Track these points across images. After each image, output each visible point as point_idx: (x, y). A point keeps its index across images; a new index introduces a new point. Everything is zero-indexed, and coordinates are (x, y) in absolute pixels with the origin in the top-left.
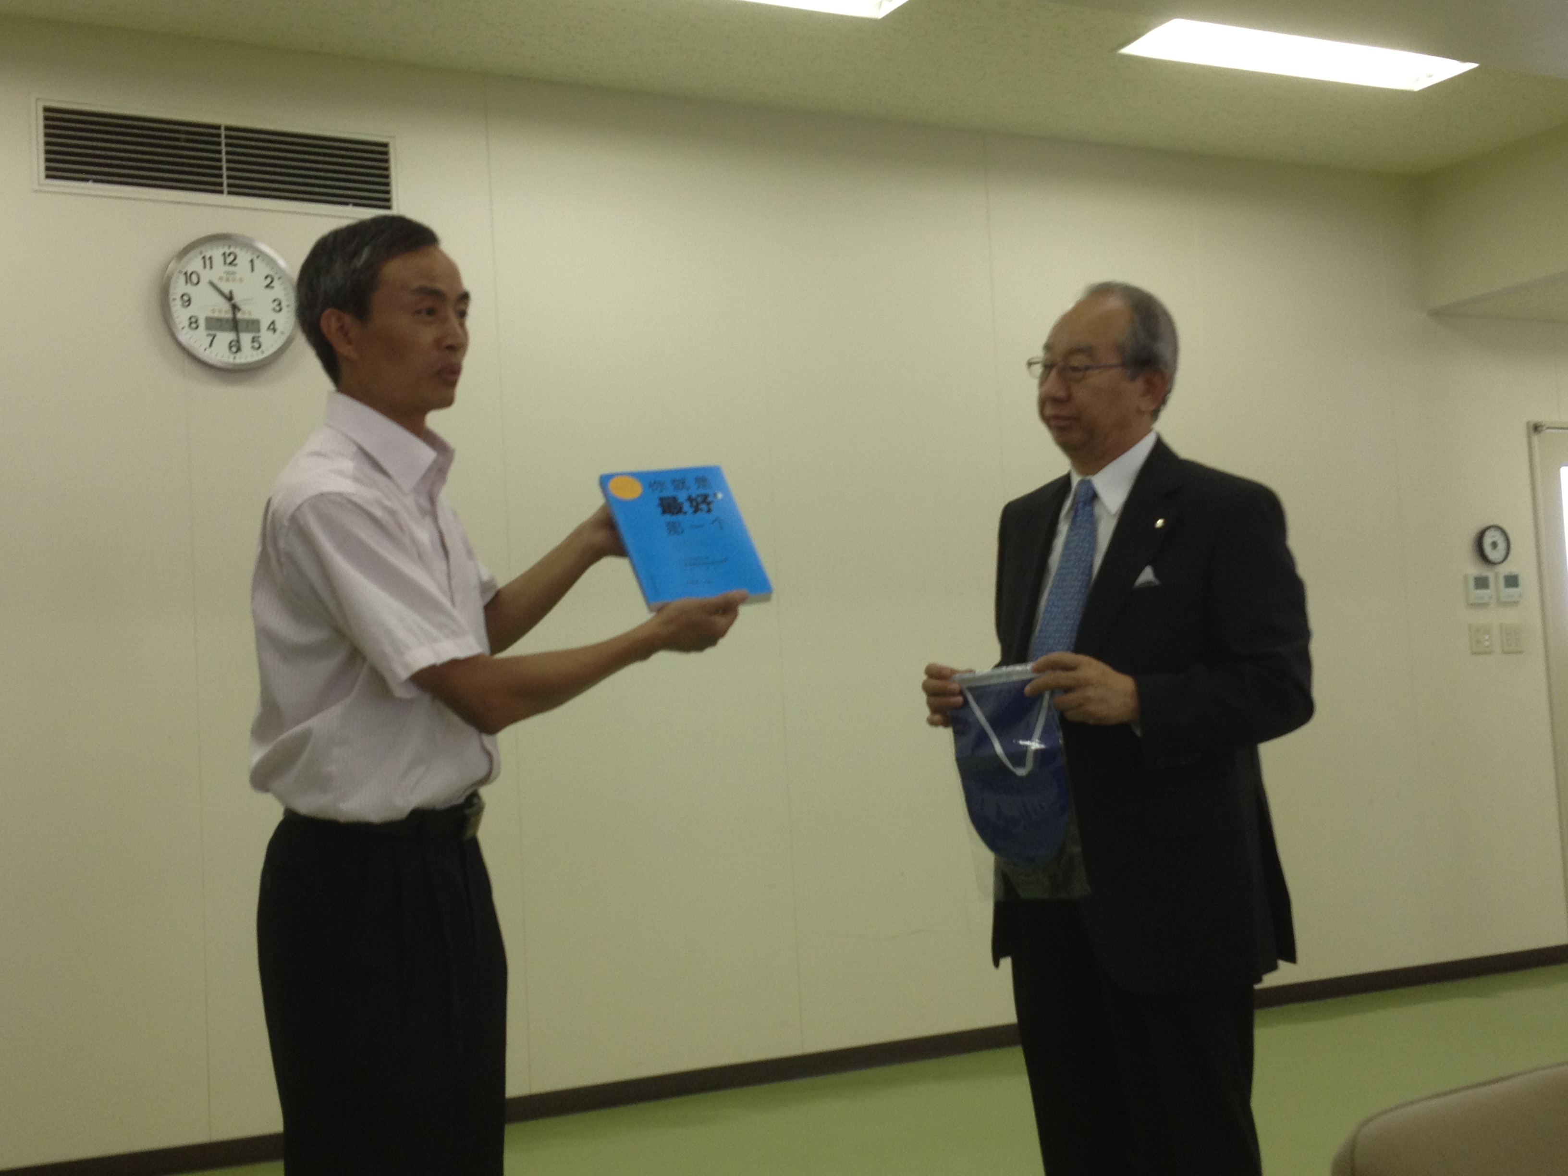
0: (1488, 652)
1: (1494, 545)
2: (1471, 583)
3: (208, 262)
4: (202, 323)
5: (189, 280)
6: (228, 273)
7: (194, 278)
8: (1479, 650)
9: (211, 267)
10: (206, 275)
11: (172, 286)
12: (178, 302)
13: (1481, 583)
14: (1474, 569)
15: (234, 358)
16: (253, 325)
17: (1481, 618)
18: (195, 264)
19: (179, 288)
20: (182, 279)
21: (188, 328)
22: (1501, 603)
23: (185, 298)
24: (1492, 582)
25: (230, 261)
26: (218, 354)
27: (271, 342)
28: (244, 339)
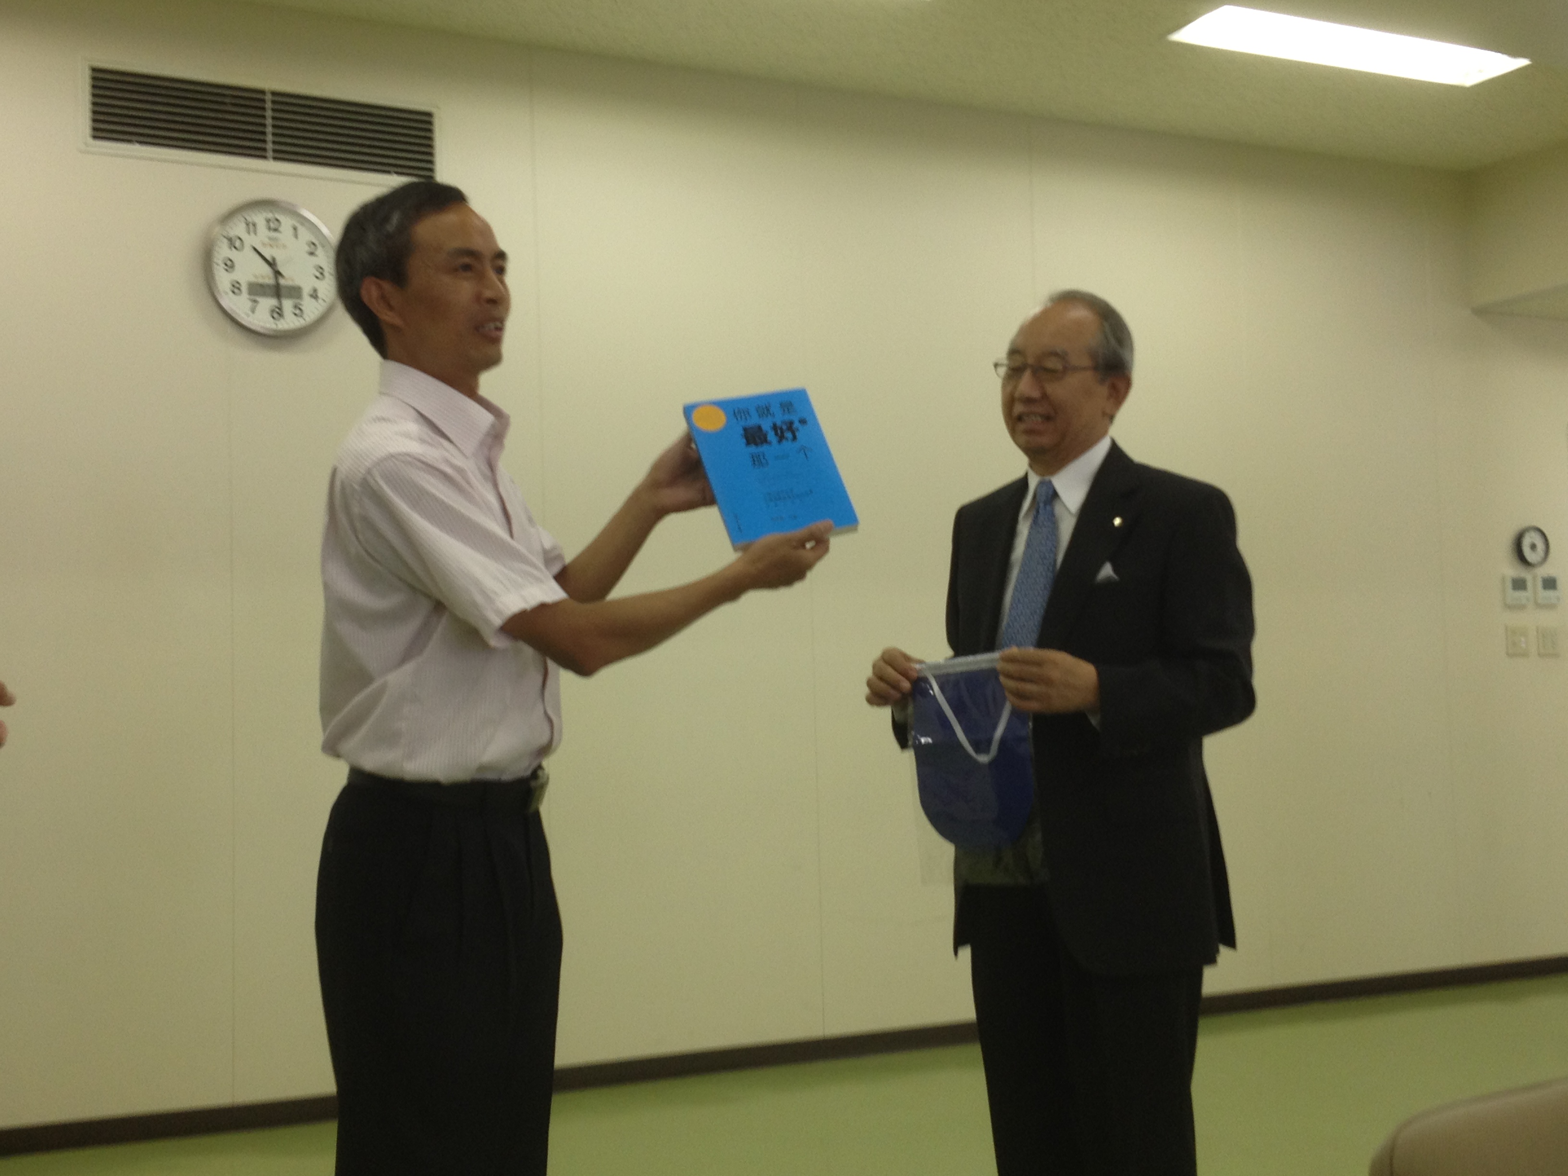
0: (1525, 654)
1: (1533, 547)
2: (1509, 585)
3: (251, 227)
4: (244, 288)
5: (232, 245)
6: (270, 238)
7: (238, 243)
8: (1515, 652)
9: (254, 232)
10: (250, 241)
11: (216, 250)
12: (221, 266)
13: (1519, 584)
14: (1512, 570)
15: (276, 324)
16: (295, 292)
17: (1518, 620)
18: (238, 229)
19: (223, 251)
20: (226, 243)
21: (231, 293)
22: (1539, 606)
23: (229, 263)
24: (1529, 584)
25: (274, 227)
26: (261, 319)
27: (313, 308)
28: (286, 305)
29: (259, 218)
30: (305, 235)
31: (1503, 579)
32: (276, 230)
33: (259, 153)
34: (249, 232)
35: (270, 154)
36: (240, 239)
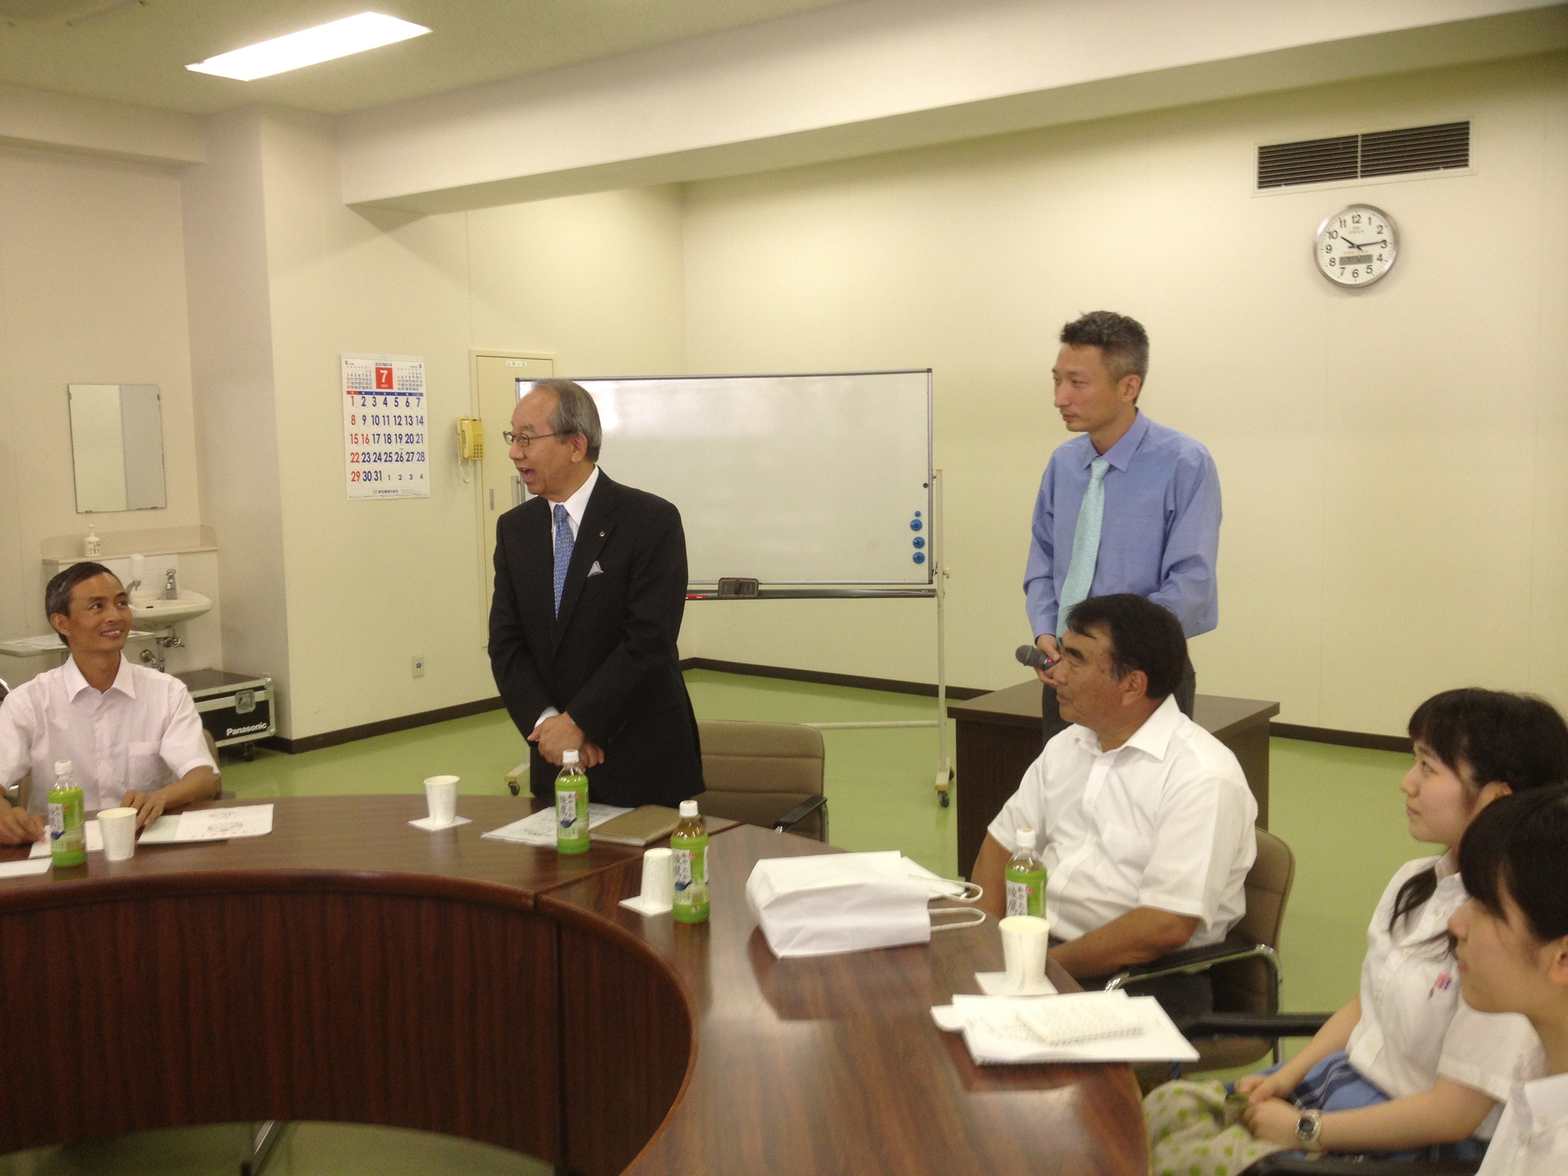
3: (1343, 223)
4: (1337, 261)
5: (1331, 236)
6: (1354, 228)
7: (1335, 234)
10: (1342, 231)
11: (1321, 241)
12: (1324, 251)
15: (1356, 281)
16: (1367, 259)
18: (1335, 225)
19: (1326, 240)
20: (1328, 236)
21: (1329, 266)
23: (1329, 248)
25: (1357, 221)
26: (1347, 279)
27: (1379, 268)
28: (1362, 267)
29: (1349, 217)
30: (1376, 220)
32: (1357, 222)
33: (1352, 175)
34: (1341, 227)
35: (1359, 174)
36: (1336, 232)
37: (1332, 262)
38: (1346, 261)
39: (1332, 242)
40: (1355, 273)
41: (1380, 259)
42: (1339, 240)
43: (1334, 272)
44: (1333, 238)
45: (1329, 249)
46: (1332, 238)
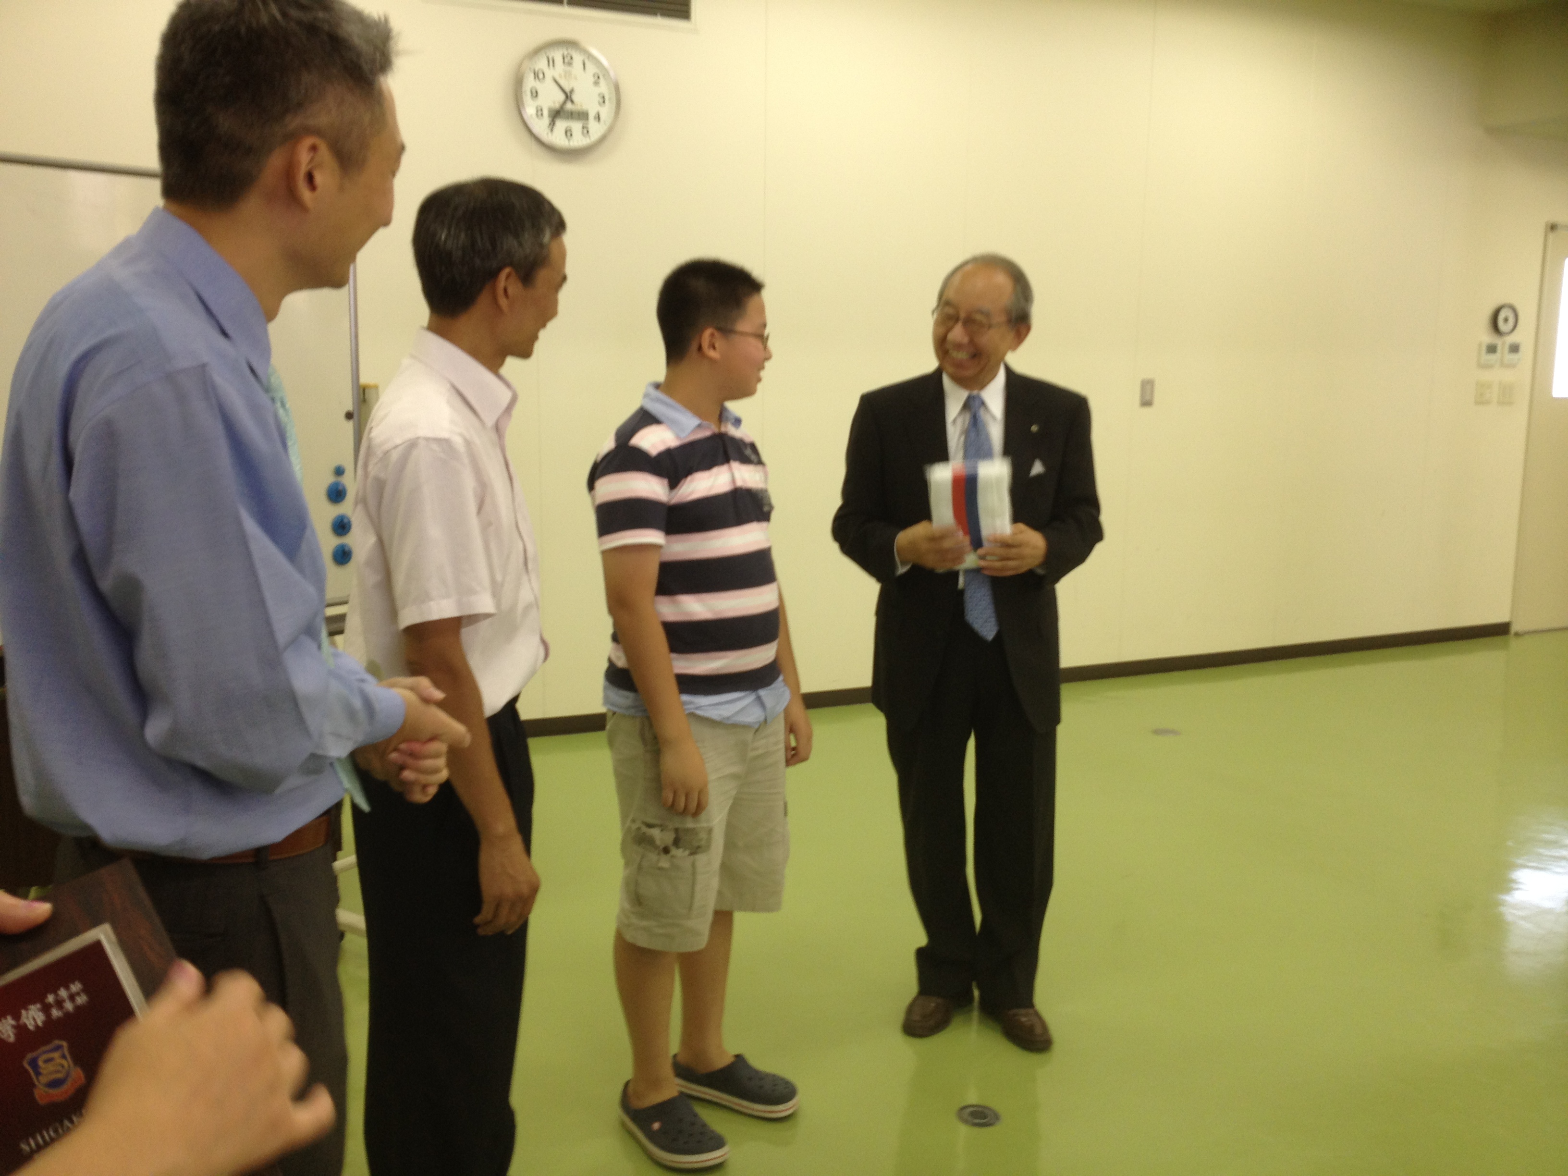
0: (1487, 402)
1: (1506, 320)
2: (1484, 349)
3: (551, 62)
4: (546, 113)
5: (536, 76)
6: (566, 71)
7: (541, 76)
8: (1481, 400)
9: (553, 66)
10: (550, 73)
11: (525, 80)
12: (529, 93)
13: (1492, 349)
14: (1486, 337)
15: (569, 142)
16: (582, 116)
17: (1486, 376)
18: (541, 64)
19: (530, 82)
20: (532, 75)
21: (535, 116)
22: (1503, 365)
23: (534, 92)
24: (1499, 348)
25: (568, 61)
26: (557, 138)
27: (596, 130)
28: (576, 126)
29: (557, 55)
30: (591, 69)
31: (1480, 345)
32: (570, 64)
33: (557, 2)
34: (549, 65)
35: (565, 1)
36: (544, 74)
37: (539, 112)
38: (557, 114)
39: (538, 85)
40: (568, 133)
41: (598, 118)
42: (549, 84)
43: (540, 126)
44: (539, 79)
45: (535, 94)
46: (536, 78)
